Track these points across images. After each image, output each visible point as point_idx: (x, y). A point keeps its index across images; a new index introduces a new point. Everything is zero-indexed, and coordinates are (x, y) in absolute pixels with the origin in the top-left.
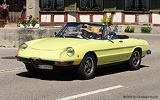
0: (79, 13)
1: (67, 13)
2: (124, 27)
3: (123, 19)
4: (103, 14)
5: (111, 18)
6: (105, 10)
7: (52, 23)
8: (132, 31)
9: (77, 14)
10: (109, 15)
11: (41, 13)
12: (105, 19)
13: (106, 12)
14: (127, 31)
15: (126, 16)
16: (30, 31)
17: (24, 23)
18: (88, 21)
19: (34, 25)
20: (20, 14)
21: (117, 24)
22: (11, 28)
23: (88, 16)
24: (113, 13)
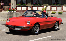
0: (33, 6)
1: (28, 6)
2: (51, 12)
3: (51, 8)
4: (43, 6)
5: (46, 8)
6: (43, 5)
7: (21, 11)
8: (55, 14)
9: (32, 7)
10: (45, 7)
11: (17, 6)
12: (43, 9)
13: (44, 6)
14: (52, 14)
15: (52, 7)
16: (12, 14)
17: (10, 10)
18: (36, 9)
19: (14, 11)
20: (8, 7)
21: (48, 11)
22: (4, 12)
23: (36, 8)
24: (47, 6)
